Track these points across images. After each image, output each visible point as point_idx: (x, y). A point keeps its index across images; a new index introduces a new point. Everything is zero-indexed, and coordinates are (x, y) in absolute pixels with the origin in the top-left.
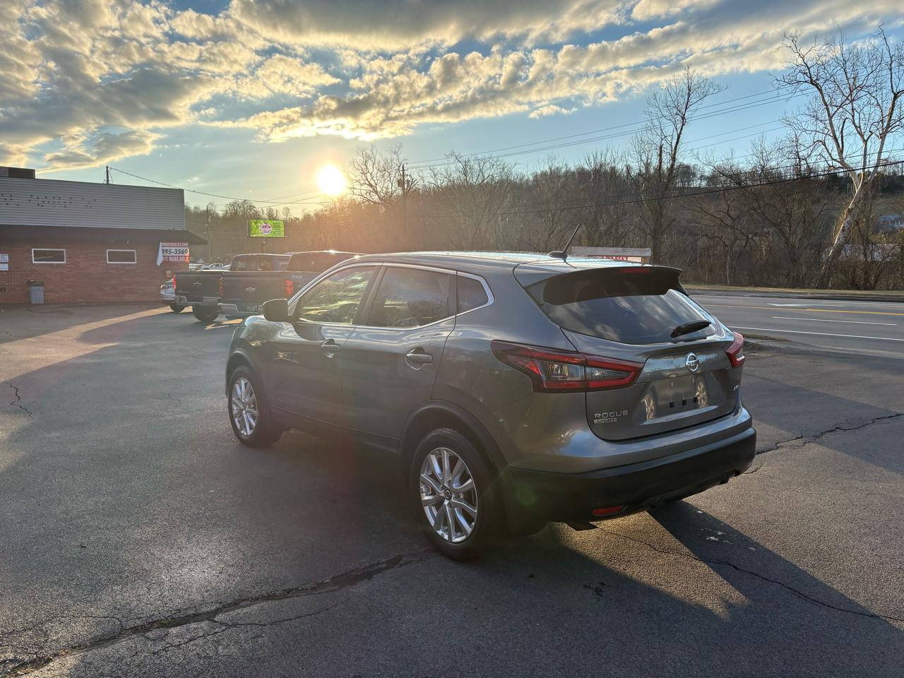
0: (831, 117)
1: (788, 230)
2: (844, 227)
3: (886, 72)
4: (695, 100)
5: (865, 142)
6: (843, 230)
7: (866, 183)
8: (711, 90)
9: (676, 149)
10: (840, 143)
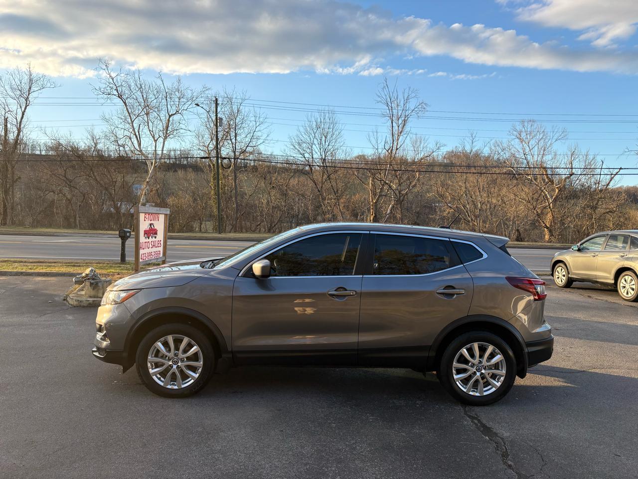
0: (132, 122)
1: (113, 192)
2: (145, 192)
3: (164, 101)
4: (36, 89)
5: (156, 141)
6: (145, 195)
7: (156, 166)
8: (49, 85)
9: (21, 122)
10: (138, 137)
